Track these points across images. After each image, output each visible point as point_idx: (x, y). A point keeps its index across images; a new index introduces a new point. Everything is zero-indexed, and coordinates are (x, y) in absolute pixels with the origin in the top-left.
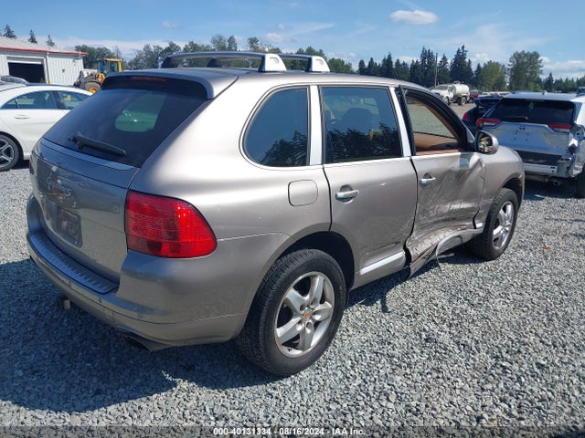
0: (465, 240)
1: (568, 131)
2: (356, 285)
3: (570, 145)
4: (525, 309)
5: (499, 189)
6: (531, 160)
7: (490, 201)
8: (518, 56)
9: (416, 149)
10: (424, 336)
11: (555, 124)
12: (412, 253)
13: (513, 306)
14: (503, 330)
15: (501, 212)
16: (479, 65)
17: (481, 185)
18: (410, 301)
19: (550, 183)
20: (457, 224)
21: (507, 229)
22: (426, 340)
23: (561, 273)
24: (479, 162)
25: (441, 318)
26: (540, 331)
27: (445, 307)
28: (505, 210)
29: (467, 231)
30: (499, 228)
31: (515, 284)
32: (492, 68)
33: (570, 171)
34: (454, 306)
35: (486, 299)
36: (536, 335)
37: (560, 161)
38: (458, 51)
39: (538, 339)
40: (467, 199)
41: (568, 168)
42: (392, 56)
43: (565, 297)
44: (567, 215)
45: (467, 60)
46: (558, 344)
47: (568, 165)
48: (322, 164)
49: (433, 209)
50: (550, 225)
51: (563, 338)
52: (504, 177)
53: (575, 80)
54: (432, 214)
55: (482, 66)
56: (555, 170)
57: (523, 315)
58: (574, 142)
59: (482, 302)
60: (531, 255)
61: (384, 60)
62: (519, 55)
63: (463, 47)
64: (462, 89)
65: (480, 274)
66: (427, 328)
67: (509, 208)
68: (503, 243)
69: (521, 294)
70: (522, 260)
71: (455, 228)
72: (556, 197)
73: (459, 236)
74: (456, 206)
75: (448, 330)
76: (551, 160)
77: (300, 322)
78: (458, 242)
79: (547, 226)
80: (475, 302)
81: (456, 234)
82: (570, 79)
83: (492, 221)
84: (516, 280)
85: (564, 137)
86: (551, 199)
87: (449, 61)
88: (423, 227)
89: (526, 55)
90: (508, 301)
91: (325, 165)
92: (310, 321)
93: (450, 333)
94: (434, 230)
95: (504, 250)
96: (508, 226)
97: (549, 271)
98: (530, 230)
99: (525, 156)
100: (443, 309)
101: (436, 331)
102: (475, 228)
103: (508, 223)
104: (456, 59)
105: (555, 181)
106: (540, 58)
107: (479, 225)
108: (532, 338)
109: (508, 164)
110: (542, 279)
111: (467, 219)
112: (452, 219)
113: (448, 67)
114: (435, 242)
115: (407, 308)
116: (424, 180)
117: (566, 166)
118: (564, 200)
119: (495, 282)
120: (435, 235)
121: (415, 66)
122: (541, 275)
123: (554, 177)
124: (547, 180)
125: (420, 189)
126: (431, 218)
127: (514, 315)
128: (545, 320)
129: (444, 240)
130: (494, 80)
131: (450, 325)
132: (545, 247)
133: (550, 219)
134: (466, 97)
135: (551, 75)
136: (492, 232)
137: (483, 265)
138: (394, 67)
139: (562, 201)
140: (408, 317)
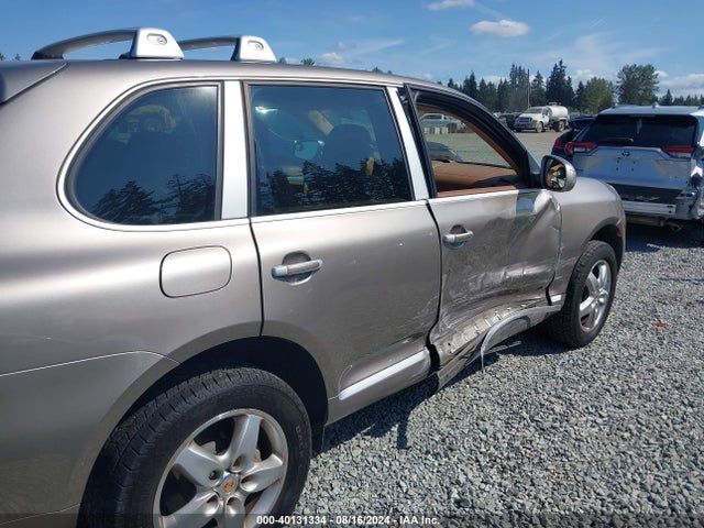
0: (534, 322)
1: (689, 155)
2: (333, 417)
3: (692, 174)
4: (626, 435)
5: (586, 242)
6: (641, 198)
7: (572, 261)
8: (628, 71)
9: (437, 186)
10: (455, 495)
11: (670, 147)
12: (440, 352)
13: (607, 430)
14: (588, 479)
15: (591, 276)
16: (581, 83)
17: (555, 239)
18: (444, 426)
19: (667, 227)
20: (519, 298)
21: (602, 300)
22: (458, 503)
23: (683, 366)
24: (550, 204)
25: (490, 455)
26: (649, 479)
27: (499, 435)
28: (596, 272)
29: (537, 309)
30: (589, 300)
31: (612, 389)
32: (596, 86)
33: (693, 211)
34: (514, 432)
35: (565, 417)
36: (643, 486)
37: (679, 198)
38: (555, 68)
39: (645, 495)
40: (533, 262)
41: (691, 207)
42: (475, 75)
43: (690, 410)
44: (690, 272)
45: (566, 78)
46: (678, 507)
47: (691, 202)
48: (249, 216)
49: (475, 280)
50: (667, 289)
51: (686, 492)
52: (593, 225)
53: (699, 98)
54: (473, 287)
55: (585, 84)
56: (673, 210)
57: (622, 446)
58: (698, 170)
59: (557, 424)
60: (639, 337)
61: (466, 81)
62: (630, 69)
63: (561, 62)
64: (560, 111)
65: (560, 373)
66: (462, 479)
67: (604, 269)
68: (597, 322)
69: (620, 407)
70: (625, 345)
71: (518, 304)
72: (676, 247)
73: (525, 318)
74: (516, 272)
75: (496, 478)
76: (667, 196)
77: (213, 500)
78: (523, 326)
79: (663, 290)
80: (547, 425)
81: (519, 314)
82: (692, 96)
83: (577, 291)
84: (614, 381)
85: (683, 164)
86: (668, 250)
87: (544, 80)
88: (459, 309)
89: (639, 69)
90: (599, 421)
91: (254, 219)
92: (237, 495)
93: (500, 485)
94: (481, 311)
95: (599, 330)
96: (603, 296)
97: (666, 364)
98: (638, 297)
99: (626, 192)
100: (496, 438)
101: (477, 482)
102: (550, 303)
103: (603, 291)
104: (553, 77)
105: (673, 225)
106: (656, 73)
107: (556, 298)
108: (635, 493)
109: (600, 204)
110: (654, 378)
111: (537, 290)
112: (510, 292)
113: (544, 86)
114: (482, 328)
115: (437, 438)
116: (451, 237)
117: (687, 204)
118: (686, 251)
119: (583, 386)
120: (484, 317)
121: (503, 86)
122: (653, 370)
123: (671, 220)
124: (662, 224)
125: (445, 250)
126: (473, 294)
127: (609, 447)
128: (657, 454)
129: (498, 326)
130: (599, 101)
131: (503, 470)
132: (660, 324)
133: (668, 279)
134: (564, 121)
135: (669, 92)
136: (578, 307)
137: (566, 356)
138: (478, 88)
139: (684, 252)
140: (436, 455)
